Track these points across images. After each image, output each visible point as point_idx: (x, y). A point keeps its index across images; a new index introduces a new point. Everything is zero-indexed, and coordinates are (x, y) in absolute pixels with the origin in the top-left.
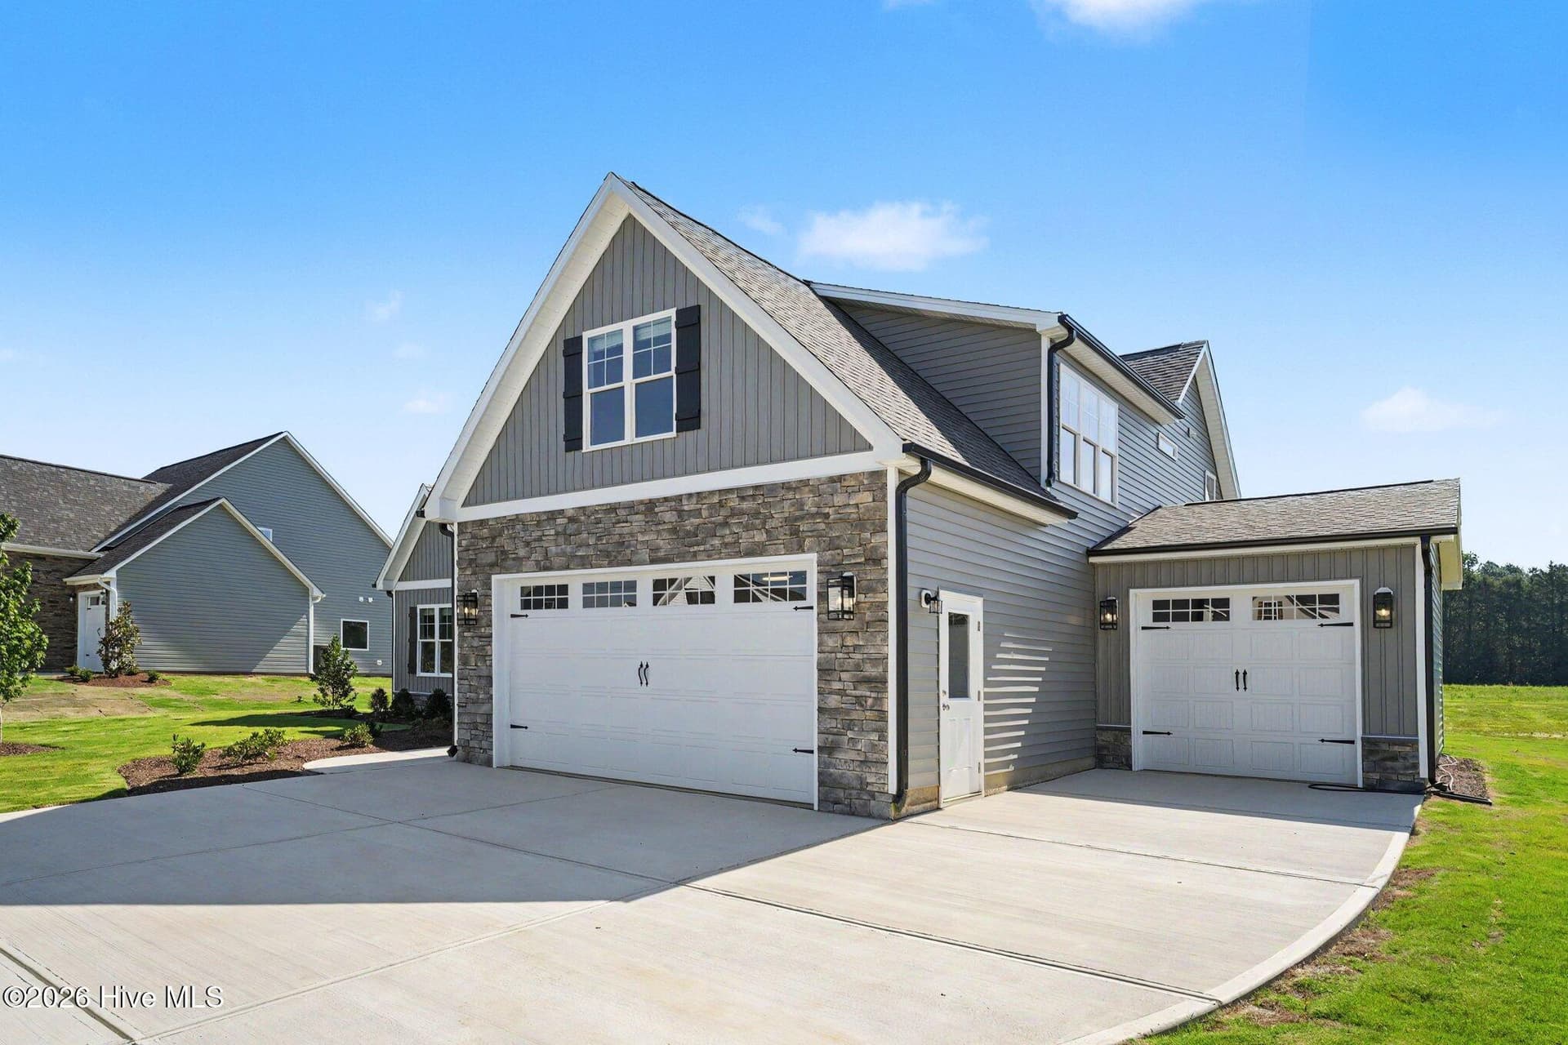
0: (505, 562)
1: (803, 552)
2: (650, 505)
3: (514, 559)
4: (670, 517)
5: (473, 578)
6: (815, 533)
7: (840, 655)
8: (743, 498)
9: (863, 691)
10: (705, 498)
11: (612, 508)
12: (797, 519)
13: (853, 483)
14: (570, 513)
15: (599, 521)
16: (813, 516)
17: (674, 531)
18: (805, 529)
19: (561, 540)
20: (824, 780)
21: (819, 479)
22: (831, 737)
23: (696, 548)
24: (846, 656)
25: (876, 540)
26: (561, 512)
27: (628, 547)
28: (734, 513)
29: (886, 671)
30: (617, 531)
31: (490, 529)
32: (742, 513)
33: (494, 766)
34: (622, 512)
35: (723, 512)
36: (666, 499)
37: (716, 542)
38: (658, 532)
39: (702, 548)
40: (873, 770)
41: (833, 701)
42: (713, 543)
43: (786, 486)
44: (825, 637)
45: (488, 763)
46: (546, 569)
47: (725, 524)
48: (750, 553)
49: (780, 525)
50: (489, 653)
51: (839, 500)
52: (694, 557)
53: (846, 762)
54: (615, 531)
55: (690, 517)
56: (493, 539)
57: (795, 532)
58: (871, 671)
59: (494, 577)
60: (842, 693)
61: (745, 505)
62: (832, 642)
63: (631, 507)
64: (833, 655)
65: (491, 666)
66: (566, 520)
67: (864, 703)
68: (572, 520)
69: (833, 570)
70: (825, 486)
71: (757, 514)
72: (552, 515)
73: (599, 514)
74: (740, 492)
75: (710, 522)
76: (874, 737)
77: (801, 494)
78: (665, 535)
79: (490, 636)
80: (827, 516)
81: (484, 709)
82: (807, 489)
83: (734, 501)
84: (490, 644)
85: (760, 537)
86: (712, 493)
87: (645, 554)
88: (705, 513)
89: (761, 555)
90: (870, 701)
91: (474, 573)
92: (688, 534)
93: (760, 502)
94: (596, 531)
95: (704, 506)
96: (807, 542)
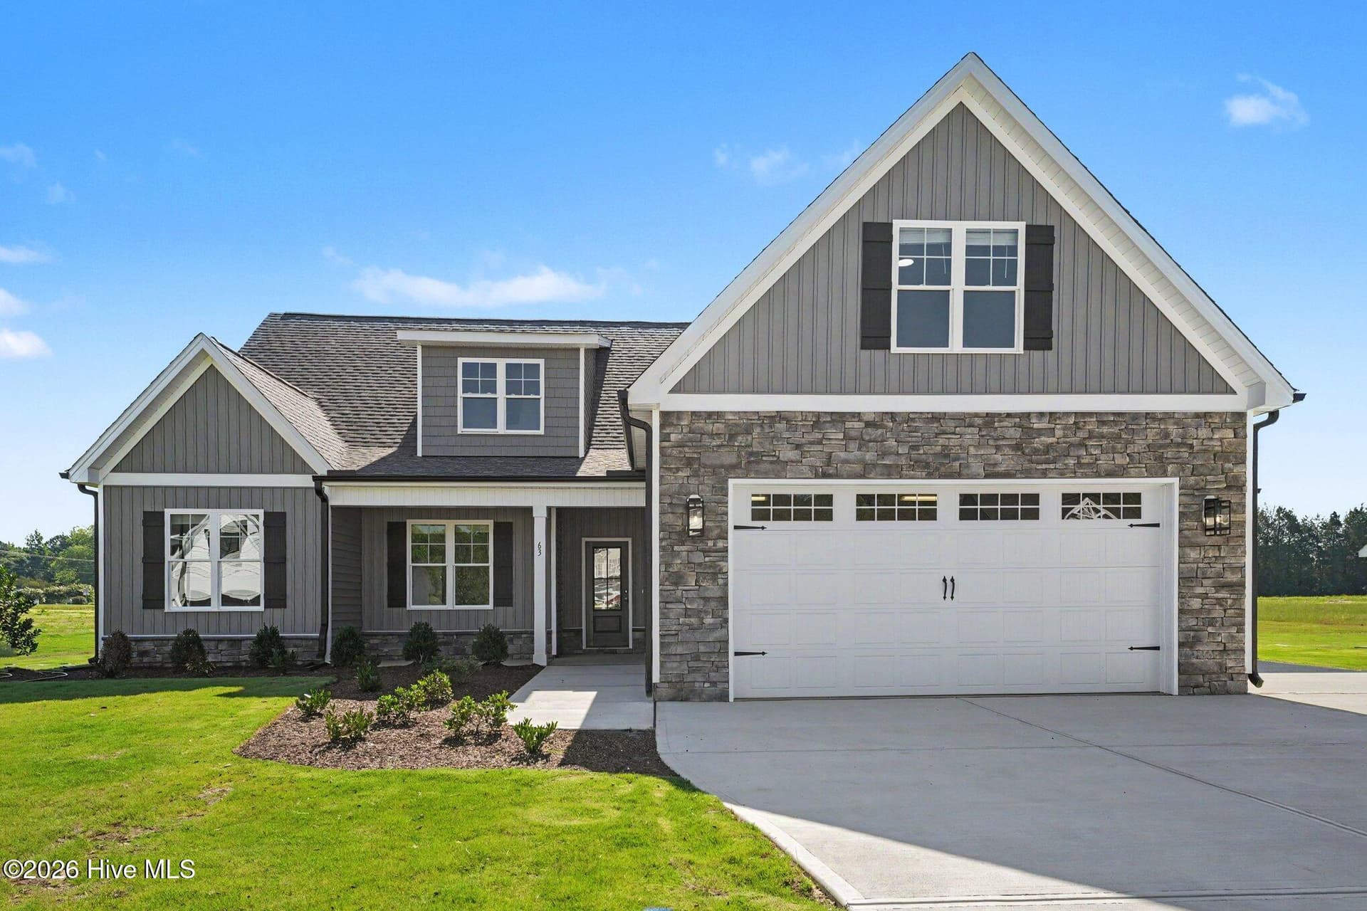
0: (751, 465)
1: (1166, 476)
2: (990, 419)
3: (772, 462)
4: (1015, 433)
5: (692, 481)
6: (1179, 461)
7: (1201, 565)
8: (1103, 423)
9: (1223, 594)
10: (1059, 418)
11: (936, 418)
12: (1161, 446)
13: (1216, 421)
14: (870, 418)
15: (916, 430)
16: (1178, 445)
17: (1017, 447)
18: (1169, 456)
19: (853, 445)
20: (1185, 669)
21: (1185, 414)
22: (1192, 634)
23: (1044, 466)
24: (1208, 565)
25: (1237, 470)
26: (857, 416)
27: (955, 460)
28: (1091, 436)
29: (1243, 577)
30: (941, 441)
31: (727, 425)
32: (1102, 436)
33: (731, 699)
34: (952, 424)
35: (1081, 434)
36: (1009, 415)
37: (1071, 462)
38: (998, 448)
39: (1052, 466)
40: (1233, 657)
41: (1196, 603)
42: (1066, 462)
43: (1149, 416)
44: (1188, 550)
45: (723, 697)
46: (825, 475)
47: (1082, 444)
48: (1110, 474)
49: (1143, 450)
50: (724, 570)
52: (1044, 474)
53: (1206, 654)
54: (938, 441)
55: (1040, 435)
56: (732, 437)
57: (1160, 459)
58: (1231, 577)
59: (731, 482)
61: (1105, 430)
62: (1193, 554)
63: (964, 419)
64: (1196, 565)
65: (726, 584)
66: (862, 425)
67: (1224, 603)
68: (868, 424)
69: (1196, 494)
70: (1190, 420)
71: (1118, 437)
72: (839, 418)
73: (914, 422)
74: (1101, 418)
75: (1064, 443)
77: (1166, 424)
78: (1007, 451)
79: (725, 550)
80: (1191, 446)
81: (718, 634)
82: (1172, 421)
83: (1092, 425)
84: (725, 559)
85: (1121, 460)
86: (1067, 414)
87: (977, 467)
88: (1059, 433)
89: (1122, 476)
90: (1230, 602)
91: (695, 474)
92: (1036, 451)
93: (1123, 427)
94: (909, 439)
95: (1058, 426)
96: (1170, 468)
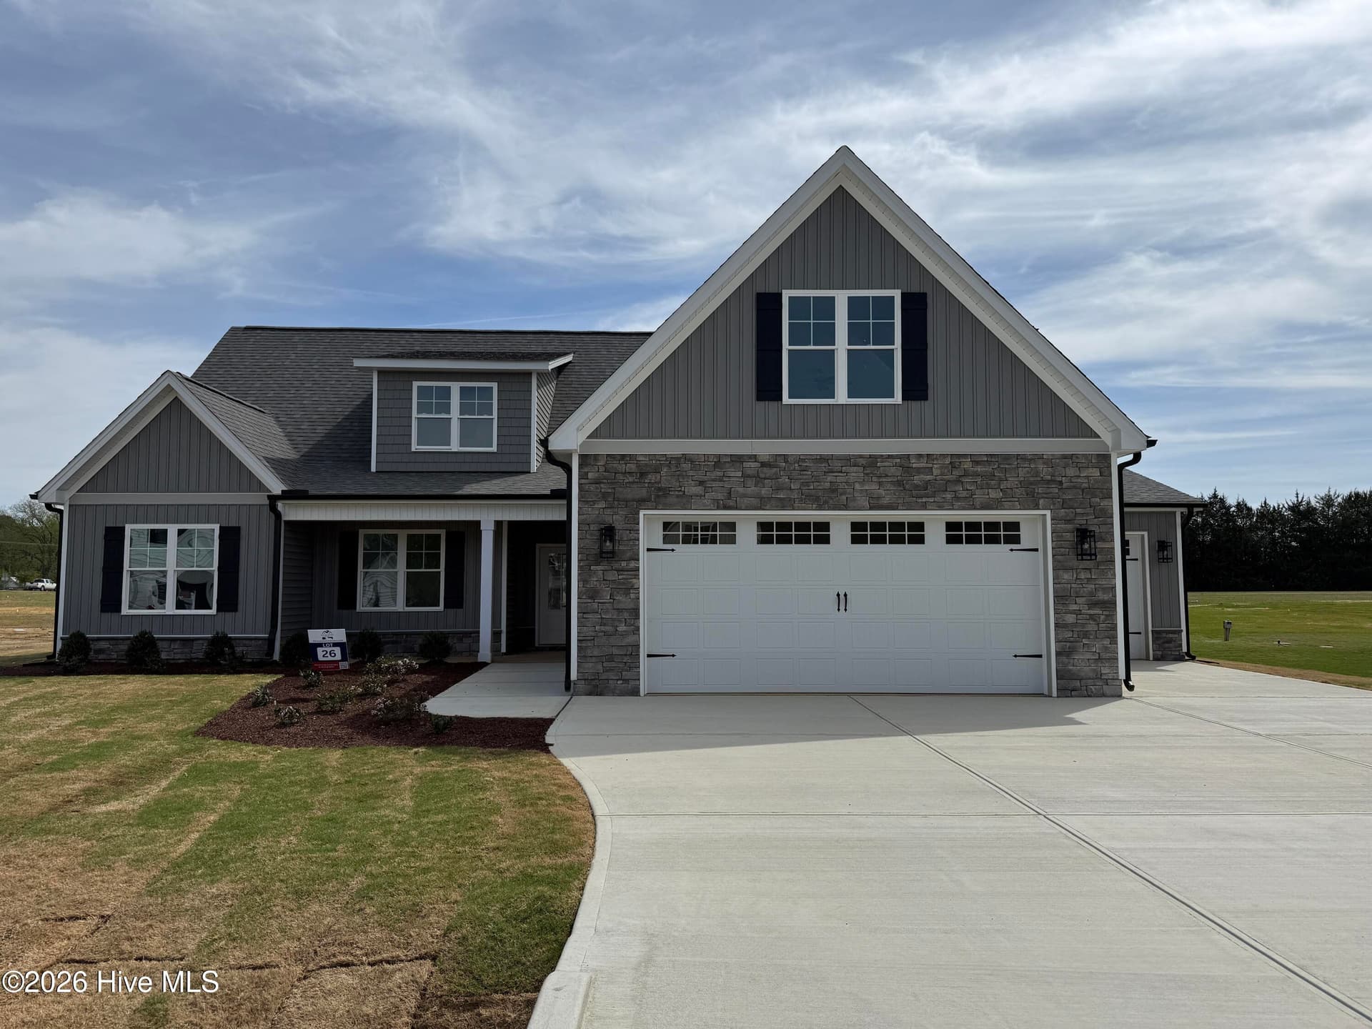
51: (1071, 472)
60: (1078, 612)
76: (1107, 642)
